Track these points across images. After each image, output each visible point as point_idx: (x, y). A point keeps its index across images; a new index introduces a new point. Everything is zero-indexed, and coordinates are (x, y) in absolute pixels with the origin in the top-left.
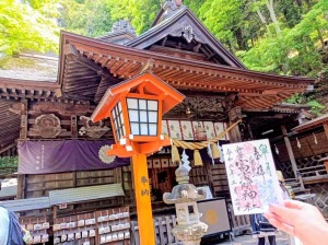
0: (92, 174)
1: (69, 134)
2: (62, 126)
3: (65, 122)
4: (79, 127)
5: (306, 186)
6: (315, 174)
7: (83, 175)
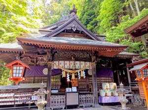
0: (40, 78)
1: (33, 64)
2: (31, 61)
3: (32, 60)
4: (37, 61)
5: (132, 90)
6: (136, 86)
7: (36, 78)
